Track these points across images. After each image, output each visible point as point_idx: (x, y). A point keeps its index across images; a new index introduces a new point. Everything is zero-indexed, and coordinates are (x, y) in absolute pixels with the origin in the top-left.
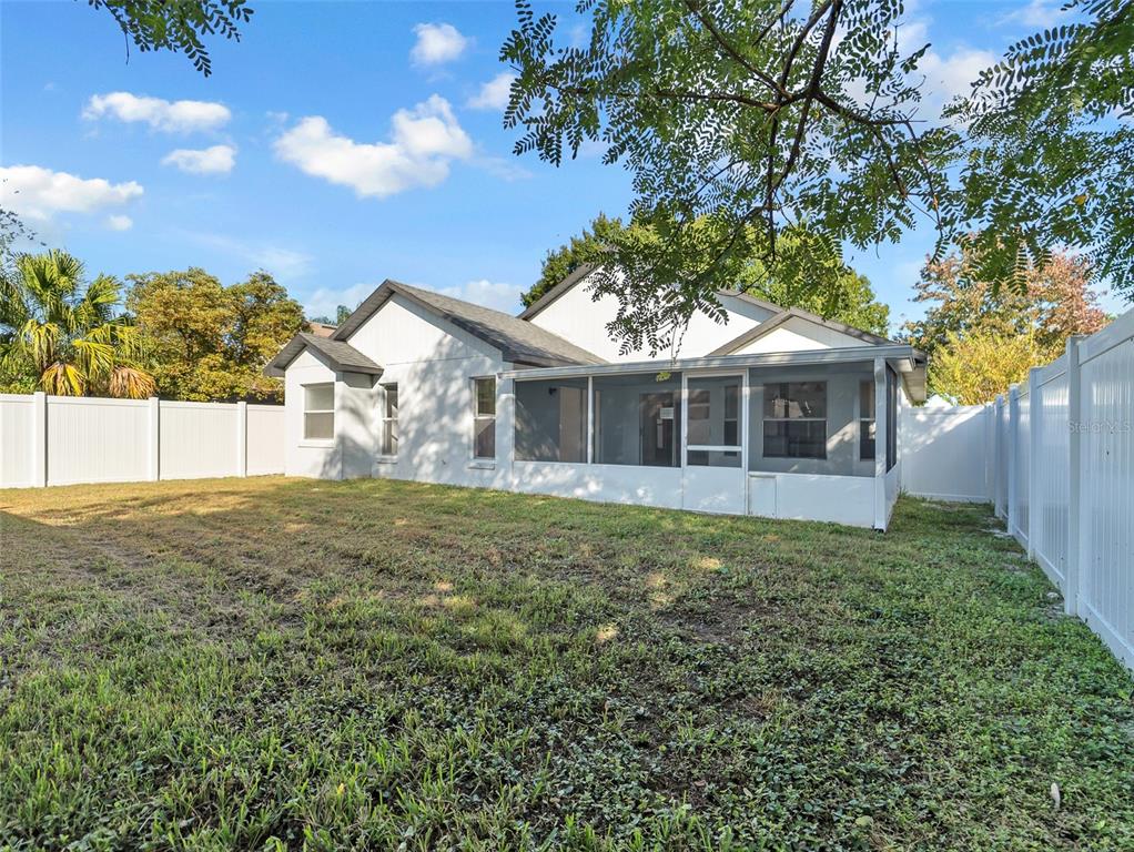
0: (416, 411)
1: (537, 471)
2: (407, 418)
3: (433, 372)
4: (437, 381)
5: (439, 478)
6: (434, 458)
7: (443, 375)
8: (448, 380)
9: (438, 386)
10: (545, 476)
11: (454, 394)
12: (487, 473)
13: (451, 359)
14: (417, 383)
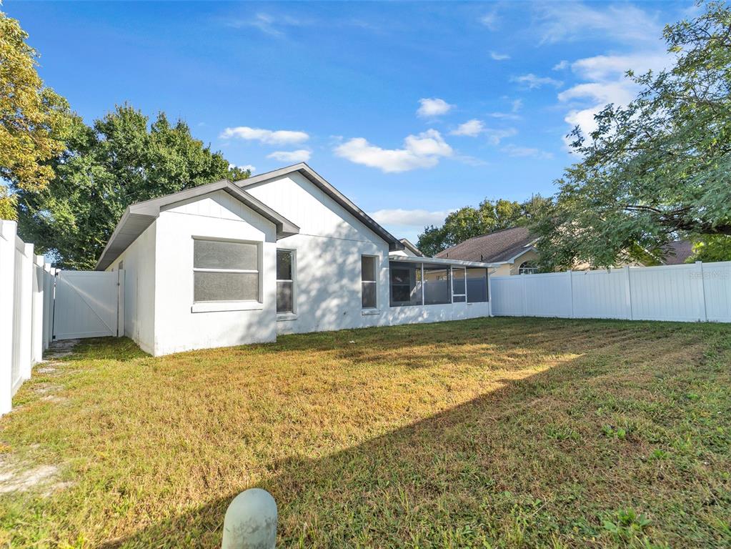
0: (318, 274)
1: (402, 311)
2: (309, 279)
3: (333, 246)
4: (338, 253)
5: (339, 325)
6: (335, 310)
7: (342, 250)
8: (346, 253)
9: (338, 257)
10: (405, 313)
11: (351, 264)
12: (376, 317)
13: (348, 239)
14: (318, 252)
